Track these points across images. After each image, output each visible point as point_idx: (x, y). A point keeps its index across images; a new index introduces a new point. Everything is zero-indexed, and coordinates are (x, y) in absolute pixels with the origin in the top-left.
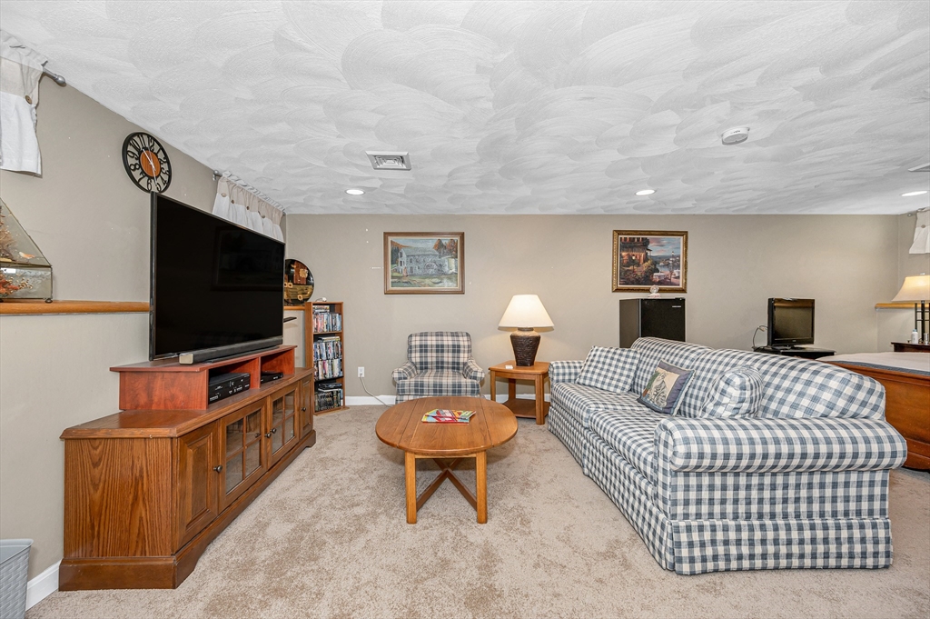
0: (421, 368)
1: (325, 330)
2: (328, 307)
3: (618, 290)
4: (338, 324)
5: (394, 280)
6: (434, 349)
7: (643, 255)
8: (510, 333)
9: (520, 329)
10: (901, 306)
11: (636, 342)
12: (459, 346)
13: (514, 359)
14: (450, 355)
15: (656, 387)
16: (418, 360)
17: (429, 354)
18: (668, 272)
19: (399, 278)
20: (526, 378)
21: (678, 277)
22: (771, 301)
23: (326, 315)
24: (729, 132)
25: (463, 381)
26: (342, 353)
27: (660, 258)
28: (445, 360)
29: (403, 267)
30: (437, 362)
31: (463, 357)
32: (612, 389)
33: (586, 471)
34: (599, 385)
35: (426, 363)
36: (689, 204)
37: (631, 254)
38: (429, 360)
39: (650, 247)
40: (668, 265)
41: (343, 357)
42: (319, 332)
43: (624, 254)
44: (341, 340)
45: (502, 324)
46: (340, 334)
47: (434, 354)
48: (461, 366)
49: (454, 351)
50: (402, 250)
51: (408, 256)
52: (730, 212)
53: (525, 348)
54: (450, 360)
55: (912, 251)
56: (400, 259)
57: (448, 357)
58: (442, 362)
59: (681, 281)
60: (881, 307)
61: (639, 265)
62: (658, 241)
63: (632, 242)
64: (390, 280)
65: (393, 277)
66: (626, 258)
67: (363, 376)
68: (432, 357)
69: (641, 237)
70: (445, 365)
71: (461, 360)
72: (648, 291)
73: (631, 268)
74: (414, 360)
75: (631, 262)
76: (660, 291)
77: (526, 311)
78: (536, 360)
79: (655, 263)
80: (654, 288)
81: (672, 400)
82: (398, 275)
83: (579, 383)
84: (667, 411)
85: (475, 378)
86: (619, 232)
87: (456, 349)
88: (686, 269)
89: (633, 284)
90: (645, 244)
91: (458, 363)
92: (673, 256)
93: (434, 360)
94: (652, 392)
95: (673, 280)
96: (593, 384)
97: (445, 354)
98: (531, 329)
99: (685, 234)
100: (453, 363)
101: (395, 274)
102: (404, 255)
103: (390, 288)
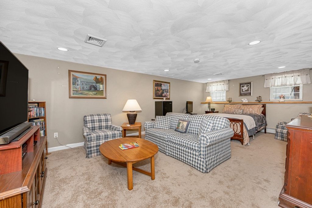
0: (92, 130)
1: (35, 116)
2: (37, 104)
3: (155, 98)
4: (43, 113)
5: (74, 92)
6: (98, 121)
7: (160, 88)
8: (127, 113)
9: (130, 112)
10: (206, 103)
11: (167, 114)
12: (108, 119)
13: (128, 122)
14: (105, 123)
15: (181, 126)
16: (91, 126)
17: (96, 123)
18: (166, 94)
19: (77, 91)
20: (135, 128)
21: (168, 95)
22: (187, 102)
23: (35, 109)
24: (196, 60)
25: (116, 132)
26: (45, 127)
27: (164, 89)
28: (103, 125)
29: (79, 86)
30: (99, 126)
31: (109, 123)
32: (166, 128)
33: (167, 154)
34: (162, 128)
35: (95, 127)
36: (173, 75)
37: (158, 88)
38: (96, 126)
39: (162, 86)
40: (166, 92)
41: (46, 129)
42: (32, 118)
43: (156, 87)
44: (45, 121)
45: (124, 110)
46: (44, 118)
47: (98, 123)
48: (109, 127)
49: (106, 121)
50: (78, 79)
51: (81, 82)
52: (178, 79)
53: (132, 118)
54: (105, 125)
55: (206, 91)
56: (77, 83)
57: (104, 124)
58: (101, 126)
59: (169, 96)
60: (201, 103)
61: (159, 91)
62: (164, 85)
63: (158, 84)
64: (72, 92)
65: (73, 91)
66: (156, 89)
67: (57, 137)
68: (97, 124)
69: (160, 83)
70: (103, 127)
71: (109, 125)
72: (163, 99)
73: (158, 92)
74: (88, 127)
75: (158, 90)
76: (166, 99)
77: (132, 105)
78: (136, 122)
79: (163, 91)
80: (165, 98)
81: (186, 129)
82: (77, 90)
83: (155, 128)
84: (185, 132)
85: (119, 131)
86: (155, 81)
87: (107, 120)
88: (170, 93)
89: (158, 97)
90: (161, 85)
91: (108, 126)
92: (167, 89)
93: (98, 125)
94: (180, 128)
95: (167, 96)
96: (160, 127)
97: (102, 123)
98: (134, 111)
99: (169, 83)
100: (106, 126)
101: (75, 89)
102: (79, 81)
103: (72, 95)
